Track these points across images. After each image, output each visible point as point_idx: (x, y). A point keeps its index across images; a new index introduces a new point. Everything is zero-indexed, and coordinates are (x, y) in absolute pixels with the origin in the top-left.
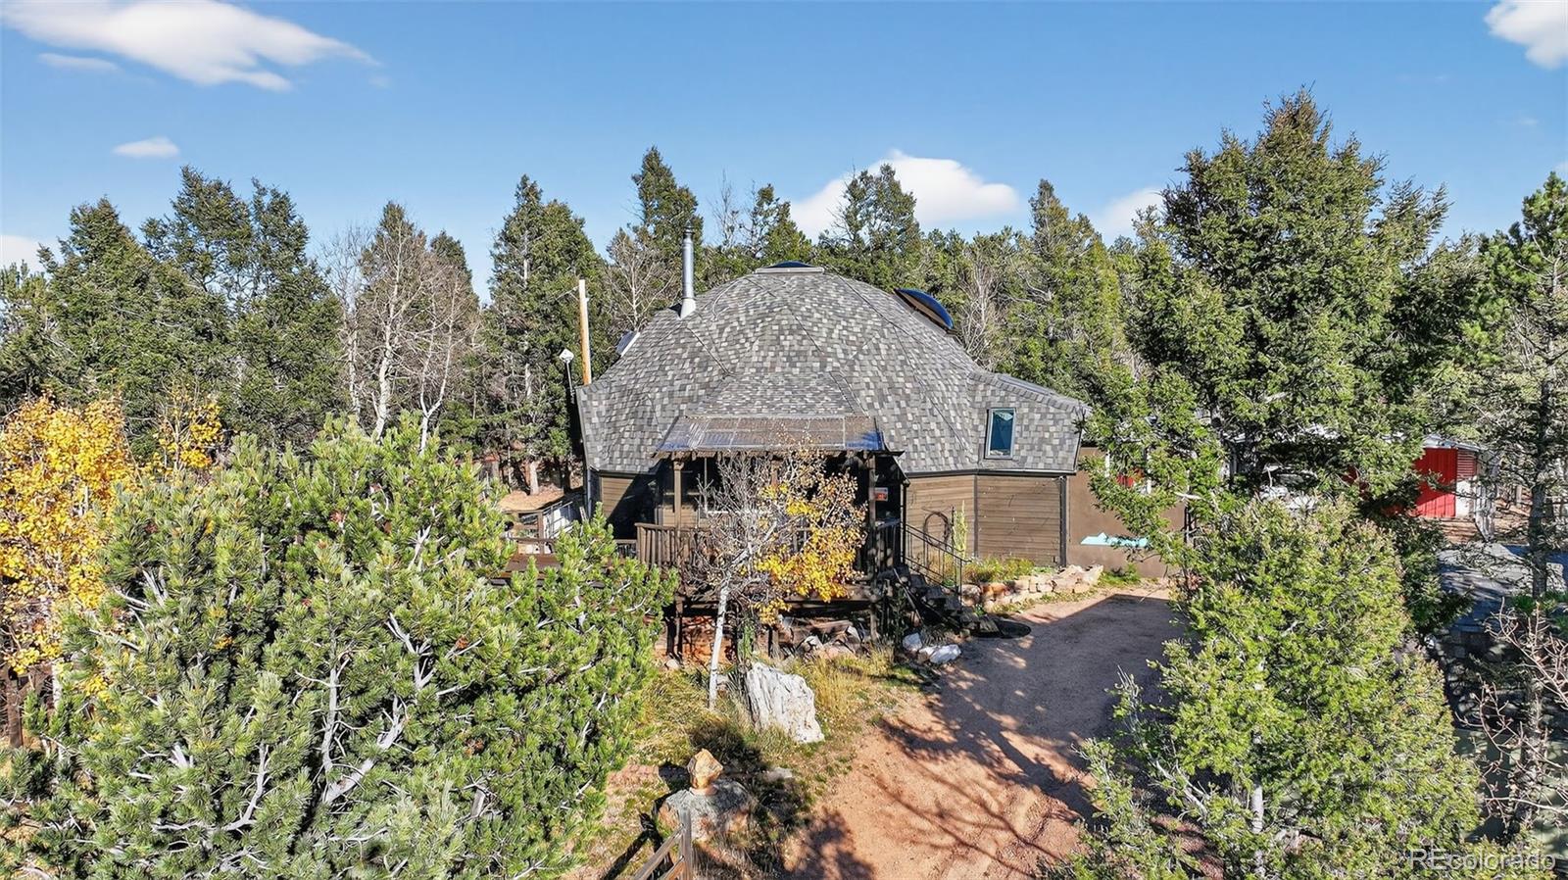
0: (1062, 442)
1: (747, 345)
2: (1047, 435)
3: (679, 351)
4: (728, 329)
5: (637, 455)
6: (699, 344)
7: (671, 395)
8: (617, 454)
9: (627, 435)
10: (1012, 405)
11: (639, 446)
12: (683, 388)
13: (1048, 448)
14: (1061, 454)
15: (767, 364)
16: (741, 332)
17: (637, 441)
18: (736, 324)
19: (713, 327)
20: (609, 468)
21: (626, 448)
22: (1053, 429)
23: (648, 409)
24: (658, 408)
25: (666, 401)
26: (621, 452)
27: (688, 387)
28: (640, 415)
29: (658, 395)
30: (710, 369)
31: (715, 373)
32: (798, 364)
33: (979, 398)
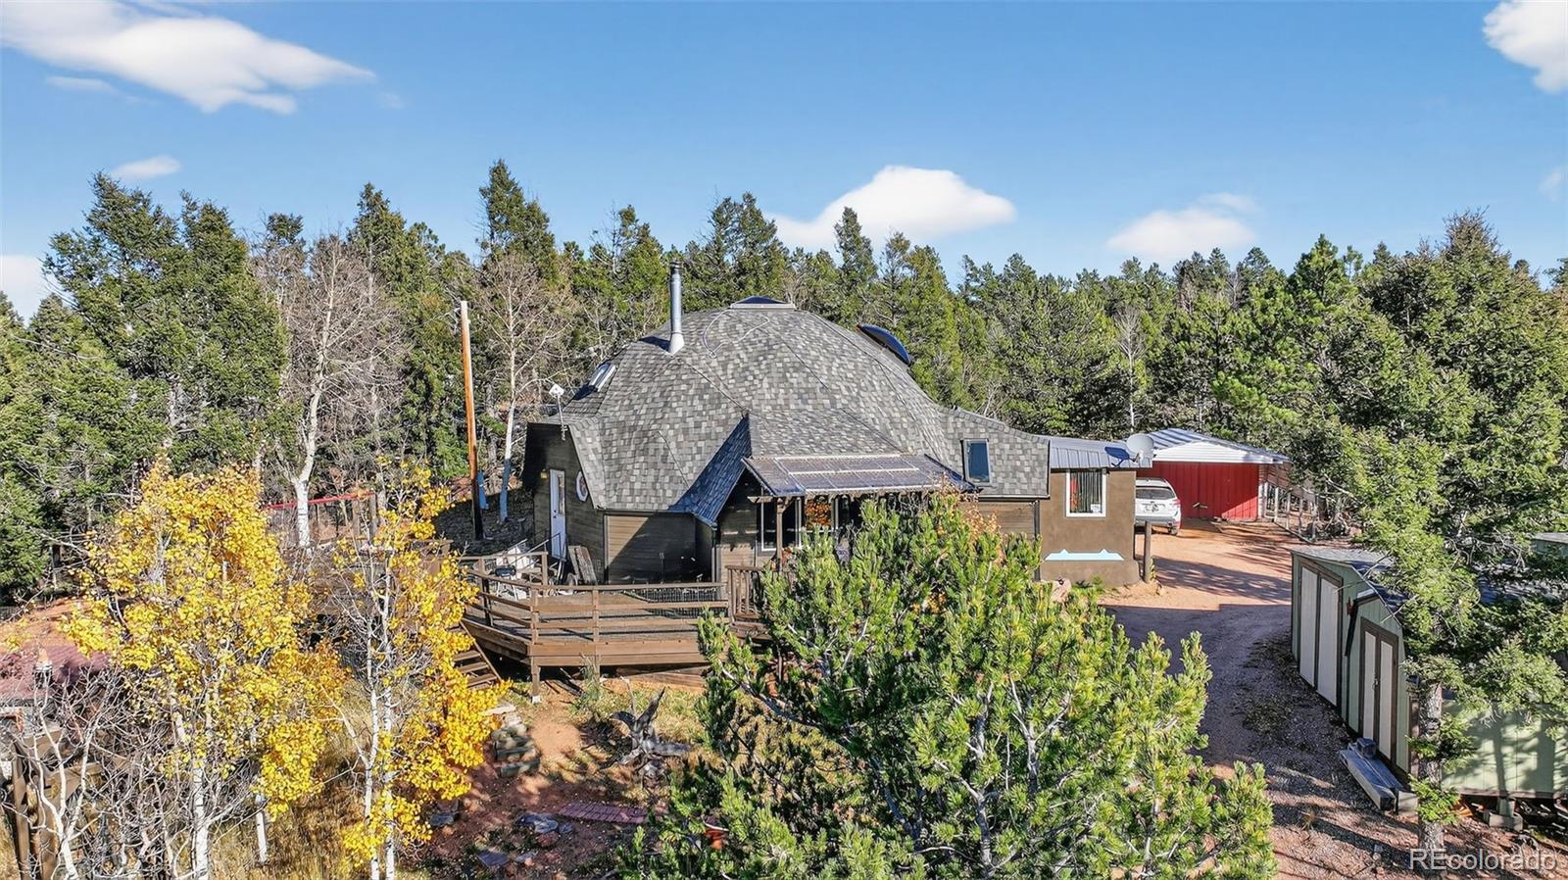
0: (1033, 470)
1: (756, 382)
2: (1018, 463)
3: (684, 387)
4: (731, 366)
5: (652, 493)
6: (704, 381)
7: (686, 432)
8: (626, 492)
9: (636, 472)
10: (982, 436)
11: (654, 484)
12: (698, 426)
13: (1022, 475)
14: (1034, 480)
15: (781, 401)
16: (746, 369)
17: (651, 479)
18: (737, 361)
19: (714, 363)
20: (617, 507)
21: (637, 486)
22: (1022, 458)
23: (661, 446)
24: (673, 445)
25: (681, 438)
26: (632, 490)
27: (704, 424)
28: (651, 452)
29: (671, 433)
30: (724, 406)
31: (731, 410)
32: (810, 401)
33: (950, 430)
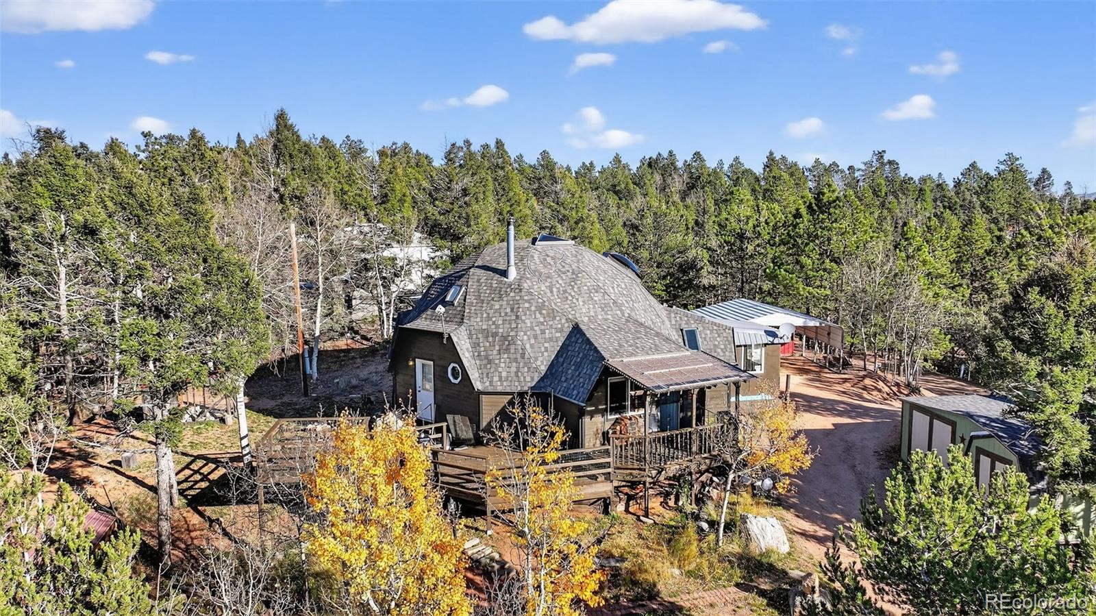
0: (725, 346)
1: (575, 301)
2: (716, 343)
3: (527, 305)
4: (555, 290)
5: (515, 378)
6: (540, 301)
7: (535, 337)
8: (496, 379)
9: (502, 365)
10: (693, 326)
11: (516, 373)
12: (543, 332)
13: (719, 350)
14: (727, 354)
15: (592, 313)
16: (565, 291)
17: (514, 369)
18: (558, 286)
19: (543, 288)
20: (490, 389)
21: (504, 374)
22: (718, 339)
23: (519, 348)
24: (528, 346)
25: (532, 341)
26: (500, 377)
27: (547, 331)
28: (512, 351)
29: (525, 337)
30: (558, 318)
31: (563, 321)
32: (609, 313)
33: (673, 322)
